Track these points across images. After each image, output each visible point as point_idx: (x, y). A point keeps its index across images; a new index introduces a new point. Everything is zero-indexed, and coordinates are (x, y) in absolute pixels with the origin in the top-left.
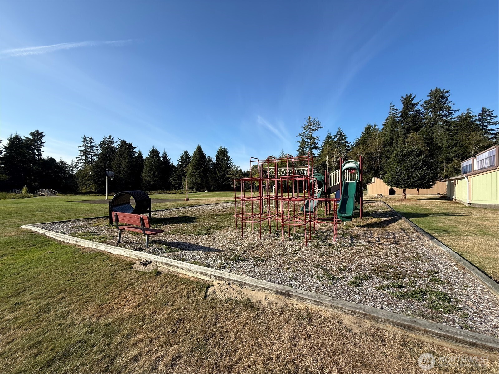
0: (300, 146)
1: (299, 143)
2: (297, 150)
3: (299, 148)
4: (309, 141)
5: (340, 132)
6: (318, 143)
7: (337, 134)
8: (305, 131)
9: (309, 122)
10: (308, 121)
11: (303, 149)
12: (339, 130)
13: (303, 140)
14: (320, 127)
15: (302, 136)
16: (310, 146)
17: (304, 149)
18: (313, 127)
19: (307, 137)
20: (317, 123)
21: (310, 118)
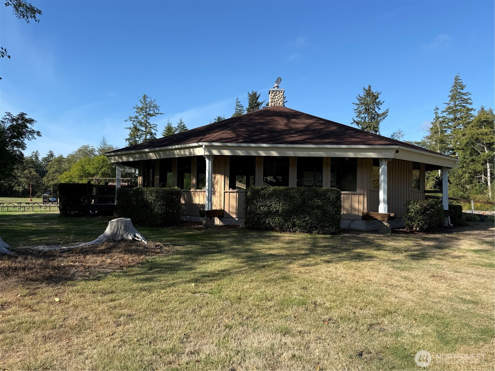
0: (131, 135)
1: (128, 130)
2: (126, 140)
3: (128, 137)
4: (143, 129)
5: (182, 125)
6: (155, 133)
7: (178, 127)
8: (138, 114)
9: (143, 102)
10: (142, 100)
11: (135, 138)
12: (181, 122)
13: (135, 127)
14: (158, 113)
15: (134, 121)
16: (144, 136)
17: (137, 139)
18: (150, 110)
19: (141, 124)
20: (155, 107)
21: (145, 97)
